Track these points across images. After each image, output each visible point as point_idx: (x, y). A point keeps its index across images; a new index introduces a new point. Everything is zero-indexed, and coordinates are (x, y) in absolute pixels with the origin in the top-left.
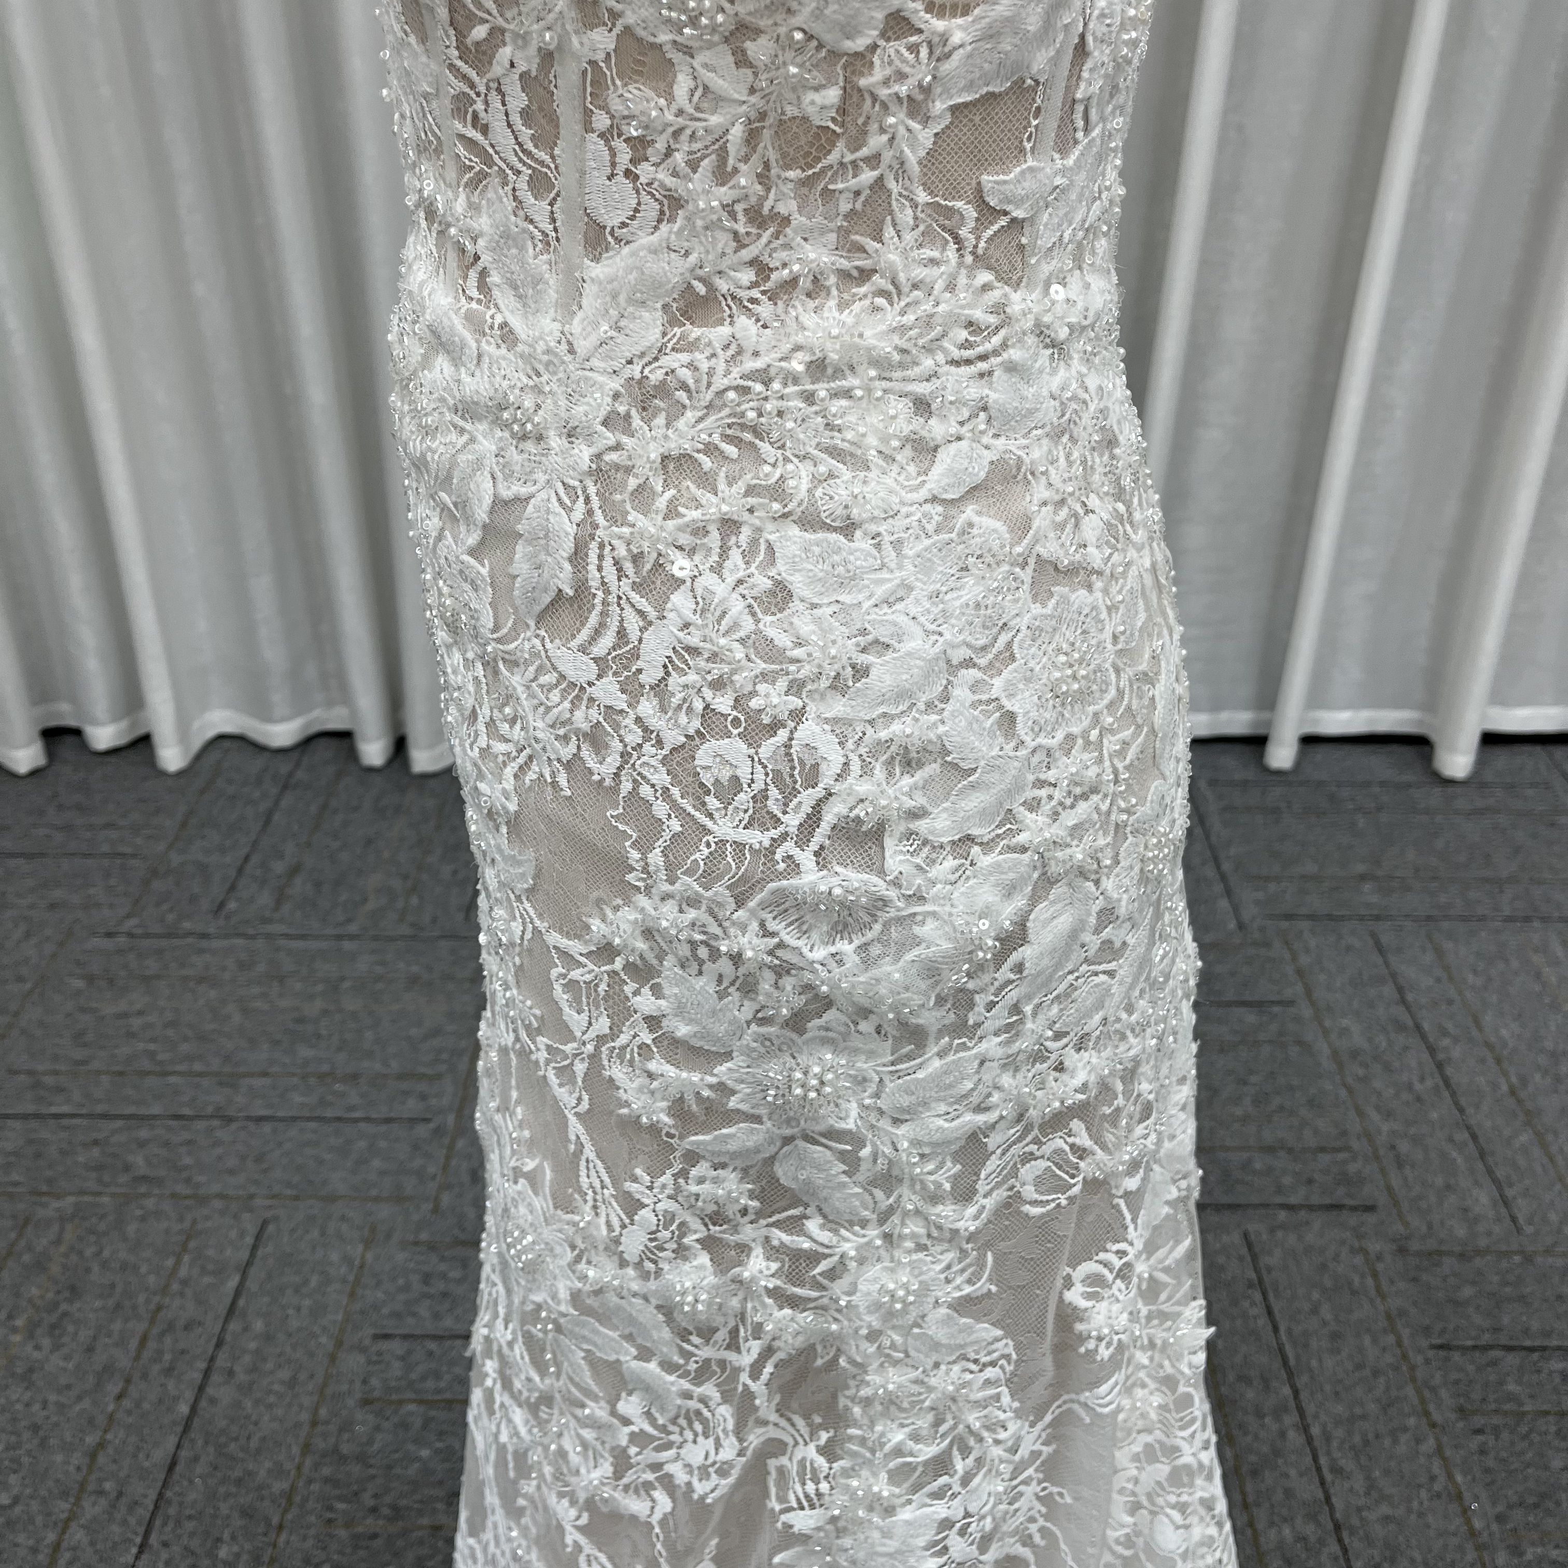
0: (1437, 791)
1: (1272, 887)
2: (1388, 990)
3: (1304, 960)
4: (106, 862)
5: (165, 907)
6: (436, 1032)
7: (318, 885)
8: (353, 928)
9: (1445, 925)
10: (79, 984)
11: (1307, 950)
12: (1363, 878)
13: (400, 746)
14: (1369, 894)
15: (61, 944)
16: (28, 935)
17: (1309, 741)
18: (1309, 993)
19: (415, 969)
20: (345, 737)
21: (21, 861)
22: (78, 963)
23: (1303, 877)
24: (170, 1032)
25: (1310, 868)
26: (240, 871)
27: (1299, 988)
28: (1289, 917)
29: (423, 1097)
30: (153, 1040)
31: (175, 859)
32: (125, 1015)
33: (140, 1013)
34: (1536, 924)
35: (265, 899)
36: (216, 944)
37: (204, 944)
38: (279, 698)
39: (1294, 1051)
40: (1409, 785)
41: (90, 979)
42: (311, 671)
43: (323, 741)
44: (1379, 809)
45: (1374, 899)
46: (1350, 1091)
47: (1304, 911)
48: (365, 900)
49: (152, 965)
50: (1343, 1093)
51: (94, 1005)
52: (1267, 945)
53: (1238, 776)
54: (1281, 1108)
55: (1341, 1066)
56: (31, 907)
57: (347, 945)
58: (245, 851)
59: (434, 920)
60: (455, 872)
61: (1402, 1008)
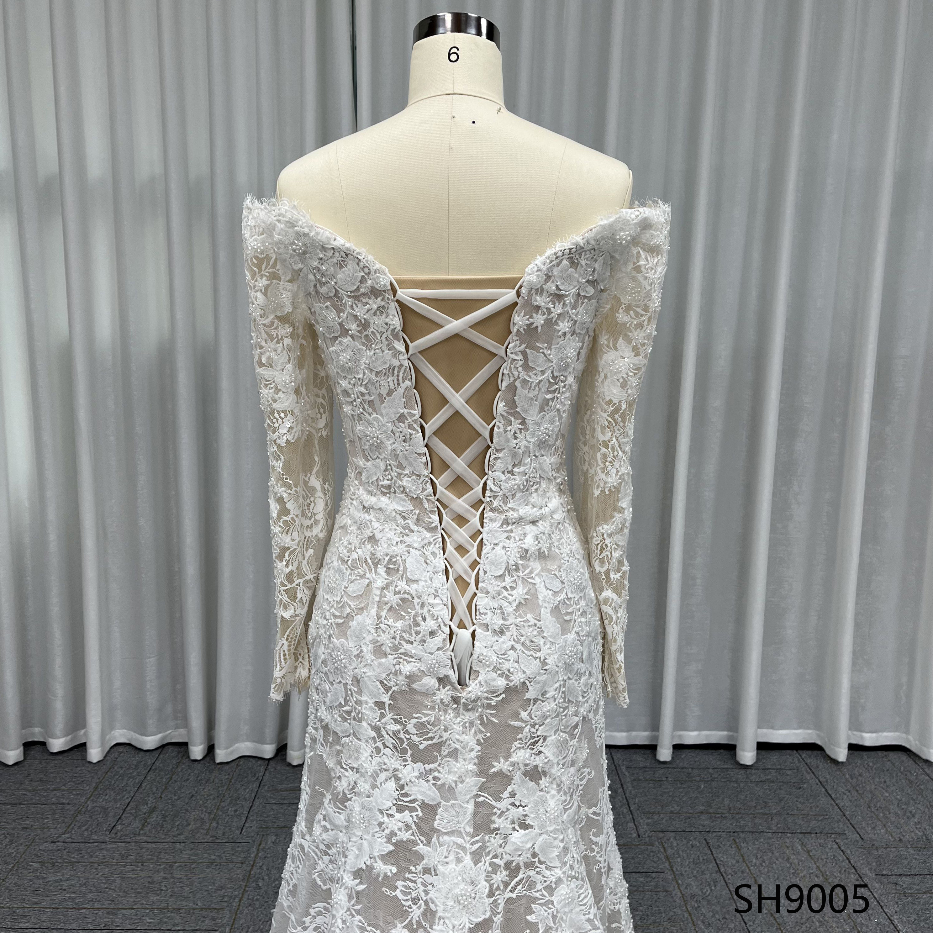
0: (742, 772)
1: (656, 817)
2: (712, 866)
3: (670, 851)
4: (54, 807)
5: (84, 828)
6: (221, 888)
7: (164, 817)
8: (182, 838)
9: (742, 835)
10: (36, 865)
11: (672, 848)
12: (702, 812)
13: (211, 749)
14: (705, 821)
15: (28, 846)
16: (11, 842)
17: (677, 748)
18: (671, 867)
19: (213, 857)
20: (184, 745)
21: (9, 806)
22: (36, 855)
23: (672, 812)
24: (83, 889)
25: (676, 808)
26: (124, 810)
27: (667, 865)
28: (663, 832)
29: (213, 919)
30: (74, 893)
31: (90, 805)
32: (61, 880)
33: (68, 880)
34: (789, 835)
35: (137, 824)
36: (109, 846)
37: (104, 846)
38: (151, 723)
39: (662, 894)
40: (727, 769)
41: (42, 863)
42: (169, 709)
43: (171, 748)
44: (712, 780)
45: (707, 823)
46: (690, 915)
47: (671, 828)
48: (189, 825)
49: (75, 856)
50: (686, 915)
51: (45, 876)
52: (653, 845)
53: (642, 765)
54: (655, 922)
55: (686, 901)
56: (13, 829)
57: (178, 845)
58: (127, 801)
59: (224, 834)
60: (236, 811)
61: (719, 874)
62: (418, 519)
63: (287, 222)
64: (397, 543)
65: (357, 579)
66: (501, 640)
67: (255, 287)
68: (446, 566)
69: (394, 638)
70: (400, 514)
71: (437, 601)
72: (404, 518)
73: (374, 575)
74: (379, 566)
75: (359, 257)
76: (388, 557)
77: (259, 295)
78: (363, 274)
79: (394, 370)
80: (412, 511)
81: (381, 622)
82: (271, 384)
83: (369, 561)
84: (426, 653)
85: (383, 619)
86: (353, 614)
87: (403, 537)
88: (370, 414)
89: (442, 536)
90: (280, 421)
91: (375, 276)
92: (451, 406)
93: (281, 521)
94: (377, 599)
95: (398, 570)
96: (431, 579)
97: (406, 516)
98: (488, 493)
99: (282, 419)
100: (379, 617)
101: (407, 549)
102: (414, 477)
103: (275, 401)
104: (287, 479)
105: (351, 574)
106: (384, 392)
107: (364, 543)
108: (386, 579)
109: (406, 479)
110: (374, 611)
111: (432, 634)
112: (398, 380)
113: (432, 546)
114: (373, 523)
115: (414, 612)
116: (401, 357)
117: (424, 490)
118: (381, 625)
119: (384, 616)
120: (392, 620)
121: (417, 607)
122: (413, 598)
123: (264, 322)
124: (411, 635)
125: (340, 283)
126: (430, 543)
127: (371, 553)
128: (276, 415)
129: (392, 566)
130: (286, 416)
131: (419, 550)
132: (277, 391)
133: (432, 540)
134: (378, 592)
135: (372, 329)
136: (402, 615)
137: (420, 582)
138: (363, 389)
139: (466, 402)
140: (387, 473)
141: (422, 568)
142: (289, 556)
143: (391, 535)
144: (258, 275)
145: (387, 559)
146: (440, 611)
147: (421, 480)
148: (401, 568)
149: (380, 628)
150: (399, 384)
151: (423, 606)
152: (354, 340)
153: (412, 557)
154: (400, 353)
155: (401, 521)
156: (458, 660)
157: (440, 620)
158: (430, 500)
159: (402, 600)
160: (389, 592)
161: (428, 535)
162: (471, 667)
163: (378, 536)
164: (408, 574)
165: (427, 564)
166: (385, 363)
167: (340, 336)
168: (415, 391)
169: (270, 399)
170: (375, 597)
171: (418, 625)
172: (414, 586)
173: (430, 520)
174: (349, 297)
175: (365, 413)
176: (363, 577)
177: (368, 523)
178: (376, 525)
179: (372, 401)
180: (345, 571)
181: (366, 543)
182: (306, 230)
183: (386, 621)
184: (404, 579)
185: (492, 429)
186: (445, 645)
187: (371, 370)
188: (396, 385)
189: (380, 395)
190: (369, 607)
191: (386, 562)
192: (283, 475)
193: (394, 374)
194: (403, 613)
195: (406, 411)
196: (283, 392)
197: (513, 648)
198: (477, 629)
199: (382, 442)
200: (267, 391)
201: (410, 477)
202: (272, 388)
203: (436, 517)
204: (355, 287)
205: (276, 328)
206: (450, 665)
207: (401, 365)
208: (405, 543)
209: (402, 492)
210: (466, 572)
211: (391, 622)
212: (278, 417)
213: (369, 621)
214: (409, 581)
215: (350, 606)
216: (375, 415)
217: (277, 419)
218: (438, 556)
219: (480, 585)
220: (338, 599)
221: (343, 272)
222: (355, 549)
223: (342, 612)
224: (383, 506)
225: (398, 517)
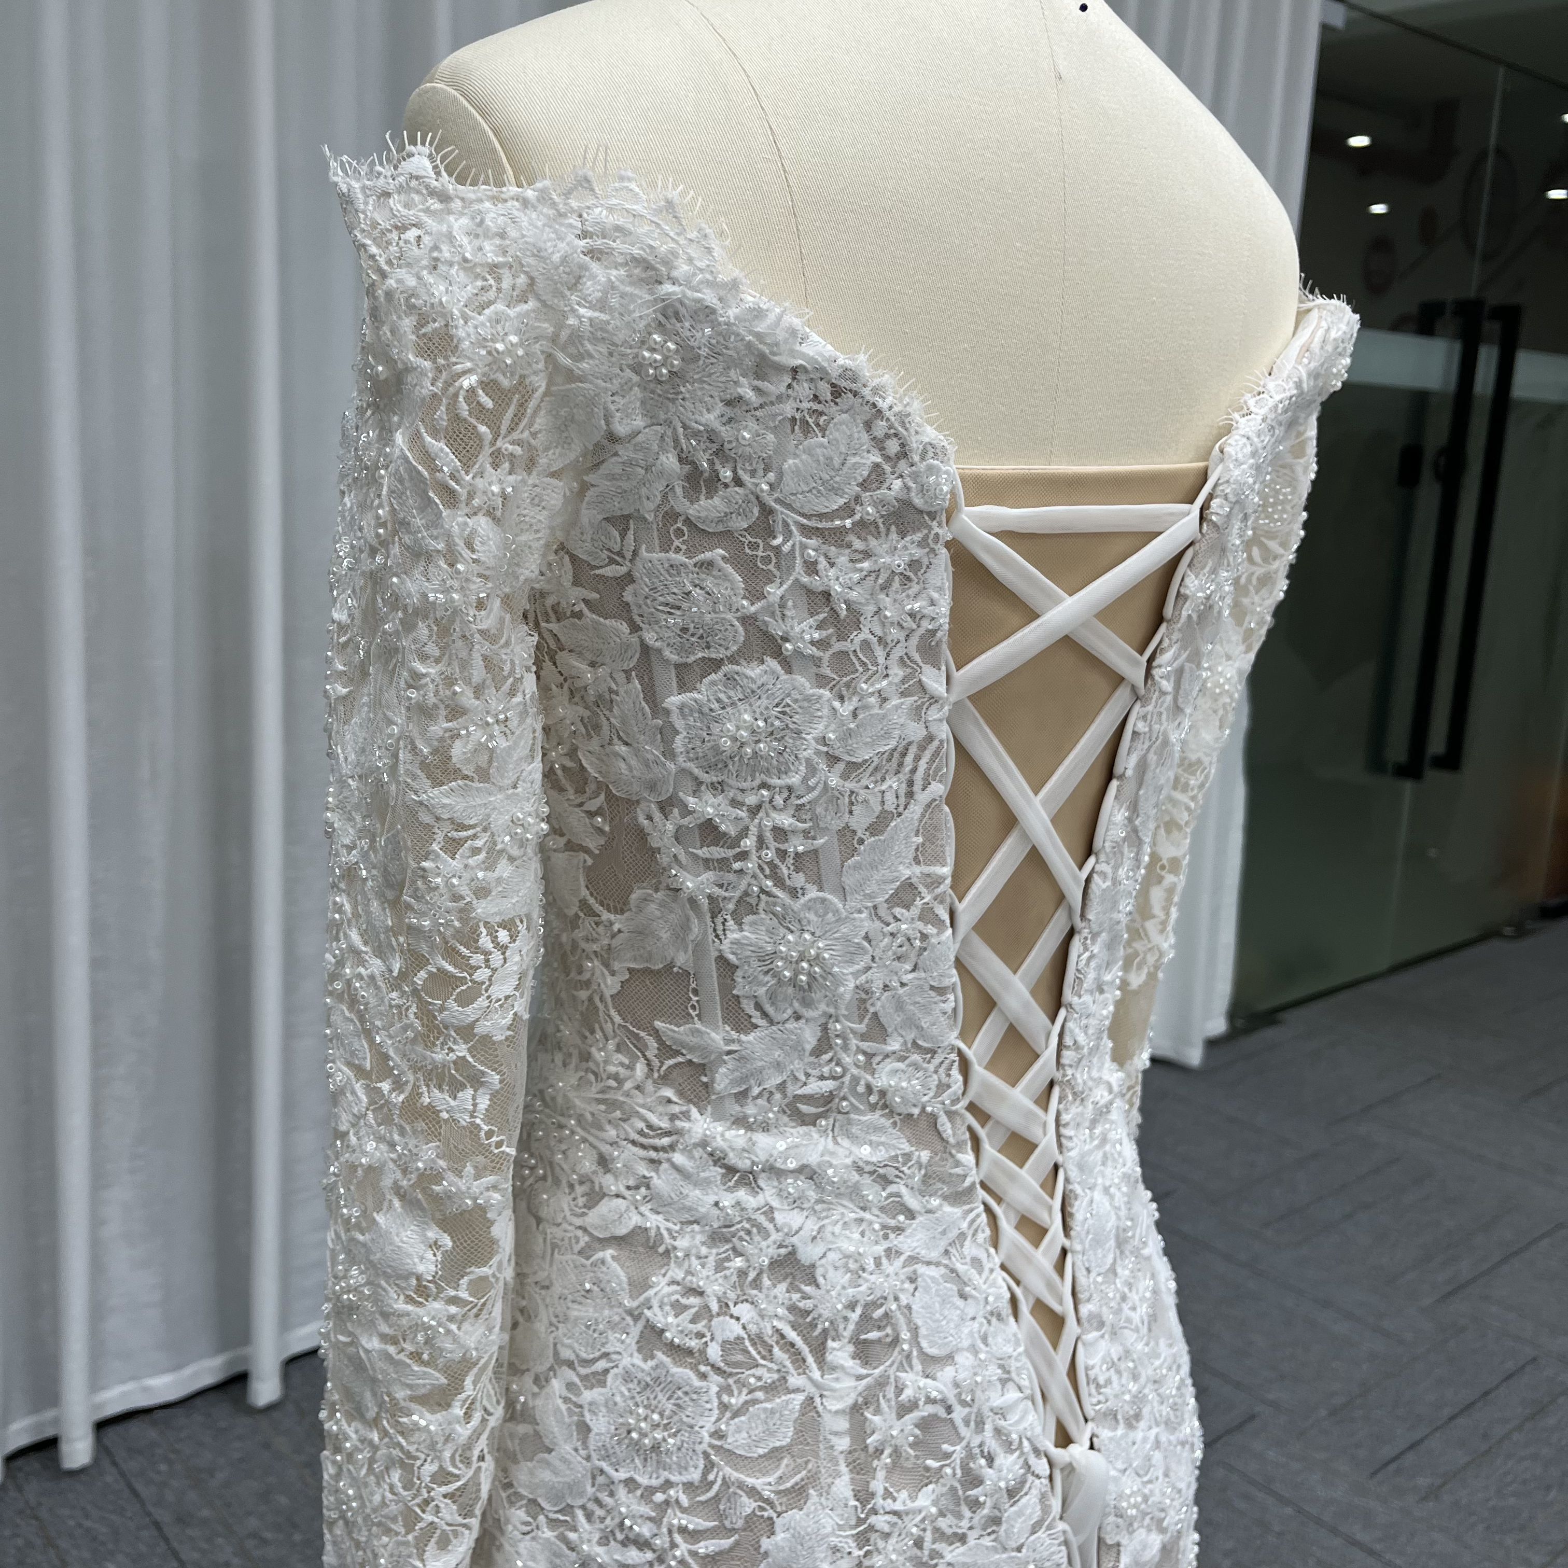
62: (926, 1179)
63: (637, 261)
64: (878, 1262)
65: (755, 1402)
66: (1139, 1435)
67: (471, 496)
68: (1009, 1288)
69: (919, 1543)
70: (871, 1173)
71: (1012, 1395)
72: (885, 1181)
73: (816, 1374)
74: (830, 1344)
75: (881, 404)
76: (859, 1311)
77: (482, 524)
78: (879, 460)
79: (904, 755)
80: (907, 1157)
81: (874, 1512)
82: (474, 837)
83: (792, 1335)
84: (1005, 1549)
85: (879, 1501)
86: (769, 1513)
87: (886, 1237)
88: (794, 893)
89: (988, 1210)
90: (496, 958)
91: (922, 466)
92: (1025, 836)
93: (464, 1281)
94: (843, 1443)
95: (896, 1341)
96: (984, 1339)
97: (891, 1172)
98: (1068, 1056)
99: (503, 949)
100: (864, 1496)
101: (909, 1270)
102: (916, 1057)
103: (482, 892)
104: (499, 1144)
105: (727, 1389)
106: (860, 821)
107: (756, 1283)
108: (859, 1378)
109: (891, 1065)
110: (843, 1486)
111: (1013, 1493)
112: (911, 783)
113: (967, 1243)
114: (777, 1215)
115: (958, 1450)
116: (934, 714)
117: (943, 1087)
118: (873, 1519)
119: (880, 1491)
120: (904, 1495)
121: (964, 1431)
122: (949, 1409)
123: (483, 626)
124: (959, 1516)
125: (789, 484)
126: (962, 1236)
127: (792, 1309)
128: (485, 941)
129: (873, 1335)
130: (513, 939)
131: (938, 1264)
132: (494, 855)
133: (964, 1225)
134: (843, 1424)
135: (865, 635)
136: (927, 1469)
137: (959, 1358)
138: (785, 820)
139: (1052, 821)
140: (826, 1057)
141: (955, 1315)
142: (475, 1383)
143: (851, 1241)
144: (487, 450)
145: (855, 1316)
146: (1018, 1422)
147: (936, 1061)
148: (905, 1335)
149: (871, 1528)
150: (910, 795)
151: (980, 1424)
152: (789, 670)
153: (927, 1290)
154: (934, 700)
155: (872, 1193)
156: (1081, 1538)
157: (1026, 1443)
158: (955, 1113)
159: (925, 1424)
160: (878, 1411)
161: (957, 1211)
162: (1100, 1540)
163: (808, 1253)
164: (924, 1344)
165: (963, 1296)
166: (887, 735)
167: (732, 660)
168: (947, 809)
169: (464, 891)
170: (835, 1440)
171: (977, 1481)
172: (947, 1373)
173: (958, 1171)
174: (807, 531)
175: (777, 892)
176: (777, 1387)
177: (762, 1219)
178: (789, 1218)
179: (815, 852)
180: (697, 1383)
181: (766, 1282)
182: (709, 297)
183: (889, 1505)
184: (915, 1361)
185: (1088, 880)
186: (1046, 1510)
187: (833, 760)
188: (902, 800)
189: (846, 833)
190: (825, 1480)
191: (851, 1327)
192: (489, 1134)
193: (901, 764)
194: (931, 1463)
195: (918, 870)
196: (511, 859)
197: (1157, 1444)
198: (1098, 1431)
199: (828, 973)
200: (455, 865)
201: (902, 1059)
202: (476, 851)
203: (968, 1158)
204: (841, 501)
205: (507, 644)
206: (1065, 1560)
207: (930, 738)
208: (899, 1253)
209: (873, 1108)
210: (1050, 1285)
211: (902, 1501)
212: (490, 946)
213: (829, 1522)
214: (931, 1363)
215: (753, 1492)
216: (813, 893)
217: (487, 953)
218: (987, 1266)
219: (1084, 1310)
220: (695, 1475)
221: (809, 451)
222: (724, 1306)
223: (721, 1517)
224: (813, 1159)
225: (867, 1180)
